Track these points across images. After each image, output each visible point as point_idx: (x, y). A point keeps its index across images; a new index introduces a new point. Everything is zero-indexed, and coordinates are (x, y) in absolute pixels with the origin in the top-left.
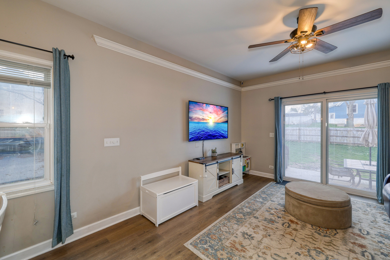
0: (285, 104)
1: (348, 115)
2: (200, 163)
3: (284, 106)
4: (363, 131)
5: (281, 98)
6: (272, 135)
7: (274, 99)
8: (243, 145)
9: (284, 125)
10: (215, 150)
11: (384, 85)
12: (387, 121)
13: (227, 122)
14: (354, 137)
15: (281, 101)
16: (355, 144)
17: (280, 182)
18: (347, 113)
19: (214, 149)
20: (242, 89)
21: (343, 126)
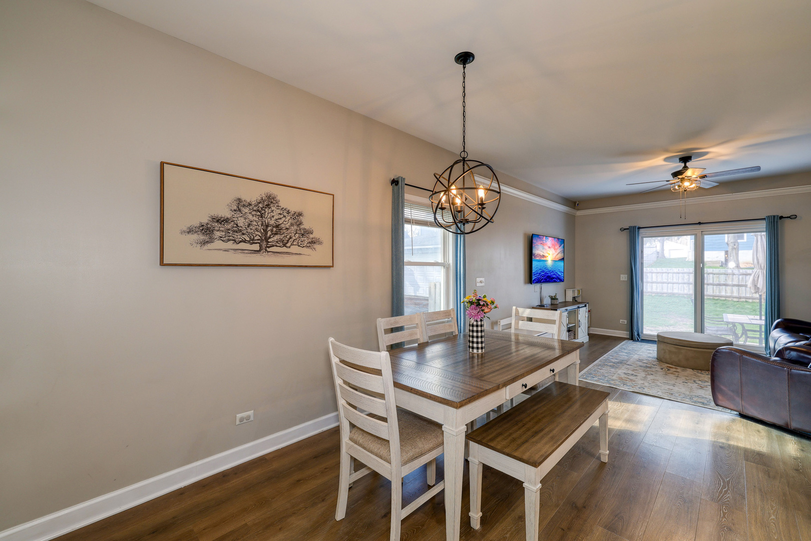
0: (644, 236)
1: (727, 244)
2: (552, 310)
3: (642, 238)
4: (750, 274)
5: (639, 228)
6: (624, 277)
7: (628, 229)
8: (579, 291)
9: (642, 264)
10: (555, 296)
11: (773, 217)
12: (776, 260)
13: (563, 259)
14: (739, 286)
15: (638, 231)
16: (740, 298)
17: (638, 340)
18: (726, 241)
19: (553, 295)
20: (577, 213)
21: (718, 265)
